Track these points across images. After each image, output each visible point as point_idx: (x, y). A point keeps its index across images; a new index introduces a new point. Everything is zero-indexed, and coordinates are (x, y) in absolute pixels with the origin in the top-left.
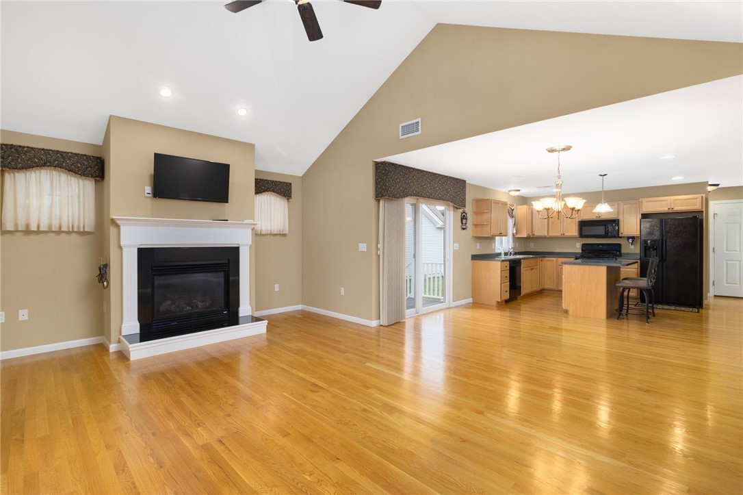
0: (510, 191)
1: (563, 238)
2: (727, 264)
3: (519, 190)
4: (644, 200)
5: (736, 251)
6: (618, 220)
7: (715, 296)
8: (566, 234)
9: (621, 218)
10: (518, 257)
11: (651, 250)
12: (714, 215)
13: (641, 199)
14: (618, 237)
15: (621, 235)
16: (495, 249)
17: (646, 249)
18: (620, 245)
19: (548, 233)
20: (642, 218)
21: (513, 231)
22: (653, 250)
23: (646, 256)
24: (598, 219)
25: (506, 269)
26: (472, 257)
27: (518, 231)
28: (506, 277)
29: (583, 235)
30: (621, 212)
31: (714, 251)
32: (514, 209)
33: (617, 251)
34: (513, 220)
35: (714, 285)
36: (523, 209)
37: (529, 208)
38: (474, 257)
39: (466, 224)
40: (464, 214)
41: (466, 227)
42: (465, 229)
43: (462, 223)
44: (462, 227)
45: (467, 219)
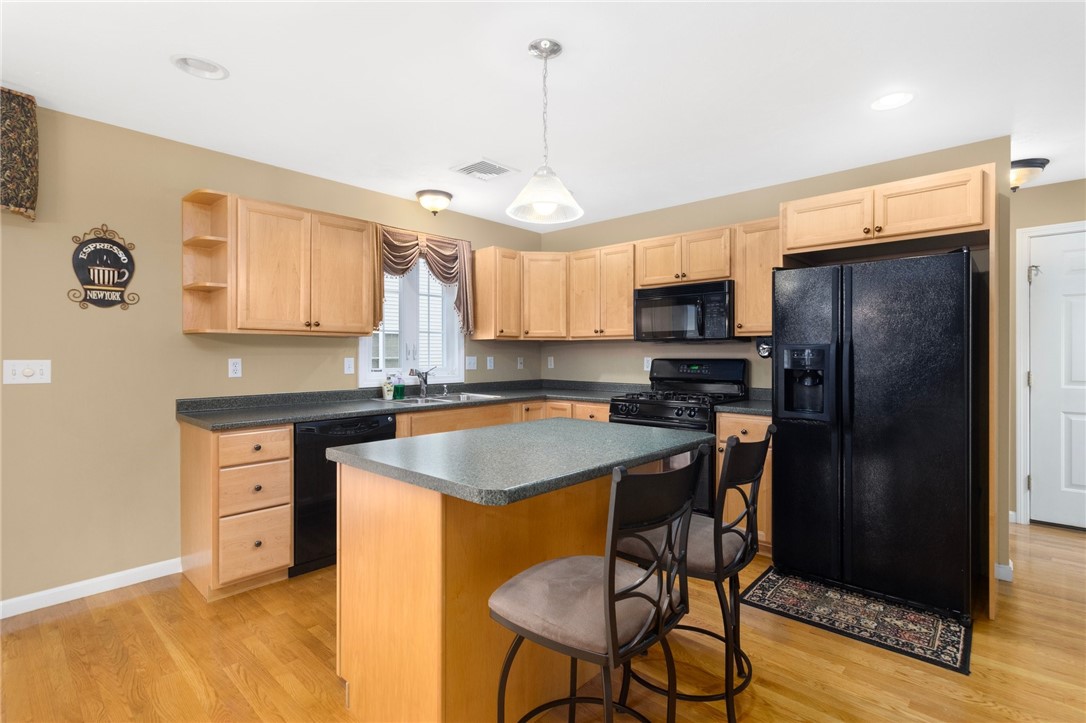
0: (421, 193)
2: (1070, 423)
3: (449, 196)
4: (791, 207)
6: (732, 283)
7: (1033, 522)
9: (738, 279)
11: (808, 382)
12: (1029, 271)
13: (782, 206)
14: (731, 338)
15: (738, 333)
16: (356, 375)
17: (790, 380)
18: (744, 365)
19: (568, 330)
20: (779, 269)
21: (457, 320)
22: (814, 385)
23: (789, 406)
24: (681, 282)
25: (258, 456)
26: (178, 409)
27: (479, 324)
28: (259, 489)
29: (641, 336)
30: (738, 256)
31: (1029, 384)
32: (455, 258)
33: (734, 382)
34: (455, 287)
35: (1029, 488)
36: (488, 258)
37: (504, 256)
38: (191, 410)
39: (125, 284)
40: (96, 251)
41: (116, 296)
42: (103, 303)
43: (86, 280)
44: (93, 295)
45: (131, 266)
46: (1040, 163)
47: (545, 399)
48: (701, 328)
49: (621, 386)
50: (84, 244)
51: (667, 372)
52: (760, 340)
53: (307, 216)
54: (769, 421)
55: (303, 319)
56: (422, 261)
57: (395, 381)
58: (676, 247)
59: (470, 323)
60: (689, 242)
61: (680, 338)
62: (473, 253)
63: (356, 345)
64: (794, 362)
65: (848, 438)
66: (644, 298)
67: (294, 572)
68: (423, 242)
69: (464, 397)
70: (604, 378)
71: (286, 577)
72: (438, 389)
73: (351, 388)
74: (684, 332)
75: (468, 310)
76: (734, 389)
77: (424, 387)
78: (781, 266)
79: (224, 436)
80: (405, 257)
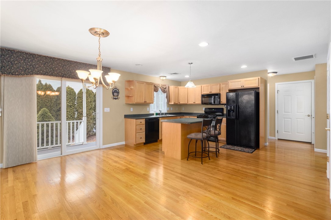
0: (161, 77)
1: (194, 105)
2: (284, 120)
3: (166, 77)
4: (230, 81)
5: (289, 112)
6: (220, 94)
7: (278, 139)
8: (196, 103)
9: (221, 93)
10: (158, 116)
11: (232, 112)
12: (278, 91)
13: (228, 81)
14: (220, 104)
15: (221, 103)
16: (149, 111)
17: (229, 111)
18: (223, 109)
19: (188, 102)
20: (227, 92)
21: (166, 100)
22: (233, 112)
23: (229, 116)
24: (210, 93)
25: (141, 124)
26: (125, 116)
27: (170, 101)
28: (141, 129)
29: (203, 103)
30: (221, 89)
31: (278, 113)
32: (166, 88)
33: (221, 112)
34: (166, 94)
35: (278, 133)
36: (172, 88)
37: (175, 88)
38: (126, 116)
39: (118, 96)
40: (115, 90)
41: (117, 98)
42: (116, 99)
43: (113, 95)
44: (114, 98)
45: (119, 93)
46: (276, 73)
47: (184, 116)
48: (214, 102)
49: (198, 113)
50: (113, 89)
51: (208, 110)
52: (225, 104)
53: (144, 83)
54: (226, 119)
55: (144, 101)
56: (160, 89)
57: (156, 112)
58: (210, 87)
59: (169, 101)
60: (212, 86)
61: (211, 104)
62: (169, 87)
63: (149, 105)
64: (230, 108)
65: (238, 121)
66: (203, 96)
67: (145, 144)
68: (160, 85)
69: (168, 115)
70: (195, 112)
71: (143, 145)
72: (163, 114)
73: (148, 113)
74: (211, 103)
75: (168, 98)
76: (220, 114)
77: (161, 114)
78: (228, 92)
79: (137, 120)
80: (157, 89)
